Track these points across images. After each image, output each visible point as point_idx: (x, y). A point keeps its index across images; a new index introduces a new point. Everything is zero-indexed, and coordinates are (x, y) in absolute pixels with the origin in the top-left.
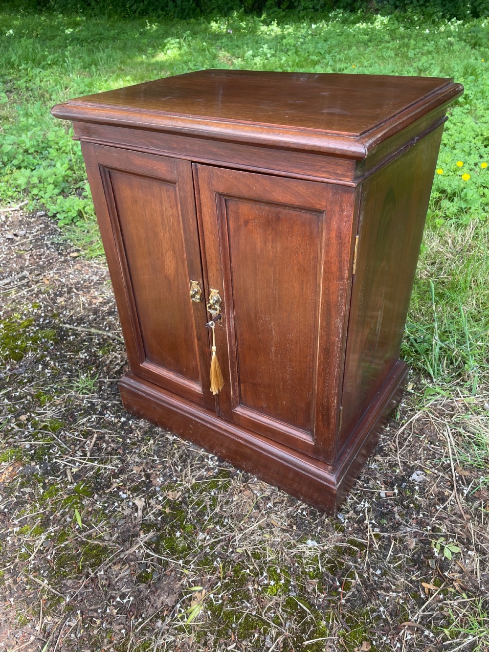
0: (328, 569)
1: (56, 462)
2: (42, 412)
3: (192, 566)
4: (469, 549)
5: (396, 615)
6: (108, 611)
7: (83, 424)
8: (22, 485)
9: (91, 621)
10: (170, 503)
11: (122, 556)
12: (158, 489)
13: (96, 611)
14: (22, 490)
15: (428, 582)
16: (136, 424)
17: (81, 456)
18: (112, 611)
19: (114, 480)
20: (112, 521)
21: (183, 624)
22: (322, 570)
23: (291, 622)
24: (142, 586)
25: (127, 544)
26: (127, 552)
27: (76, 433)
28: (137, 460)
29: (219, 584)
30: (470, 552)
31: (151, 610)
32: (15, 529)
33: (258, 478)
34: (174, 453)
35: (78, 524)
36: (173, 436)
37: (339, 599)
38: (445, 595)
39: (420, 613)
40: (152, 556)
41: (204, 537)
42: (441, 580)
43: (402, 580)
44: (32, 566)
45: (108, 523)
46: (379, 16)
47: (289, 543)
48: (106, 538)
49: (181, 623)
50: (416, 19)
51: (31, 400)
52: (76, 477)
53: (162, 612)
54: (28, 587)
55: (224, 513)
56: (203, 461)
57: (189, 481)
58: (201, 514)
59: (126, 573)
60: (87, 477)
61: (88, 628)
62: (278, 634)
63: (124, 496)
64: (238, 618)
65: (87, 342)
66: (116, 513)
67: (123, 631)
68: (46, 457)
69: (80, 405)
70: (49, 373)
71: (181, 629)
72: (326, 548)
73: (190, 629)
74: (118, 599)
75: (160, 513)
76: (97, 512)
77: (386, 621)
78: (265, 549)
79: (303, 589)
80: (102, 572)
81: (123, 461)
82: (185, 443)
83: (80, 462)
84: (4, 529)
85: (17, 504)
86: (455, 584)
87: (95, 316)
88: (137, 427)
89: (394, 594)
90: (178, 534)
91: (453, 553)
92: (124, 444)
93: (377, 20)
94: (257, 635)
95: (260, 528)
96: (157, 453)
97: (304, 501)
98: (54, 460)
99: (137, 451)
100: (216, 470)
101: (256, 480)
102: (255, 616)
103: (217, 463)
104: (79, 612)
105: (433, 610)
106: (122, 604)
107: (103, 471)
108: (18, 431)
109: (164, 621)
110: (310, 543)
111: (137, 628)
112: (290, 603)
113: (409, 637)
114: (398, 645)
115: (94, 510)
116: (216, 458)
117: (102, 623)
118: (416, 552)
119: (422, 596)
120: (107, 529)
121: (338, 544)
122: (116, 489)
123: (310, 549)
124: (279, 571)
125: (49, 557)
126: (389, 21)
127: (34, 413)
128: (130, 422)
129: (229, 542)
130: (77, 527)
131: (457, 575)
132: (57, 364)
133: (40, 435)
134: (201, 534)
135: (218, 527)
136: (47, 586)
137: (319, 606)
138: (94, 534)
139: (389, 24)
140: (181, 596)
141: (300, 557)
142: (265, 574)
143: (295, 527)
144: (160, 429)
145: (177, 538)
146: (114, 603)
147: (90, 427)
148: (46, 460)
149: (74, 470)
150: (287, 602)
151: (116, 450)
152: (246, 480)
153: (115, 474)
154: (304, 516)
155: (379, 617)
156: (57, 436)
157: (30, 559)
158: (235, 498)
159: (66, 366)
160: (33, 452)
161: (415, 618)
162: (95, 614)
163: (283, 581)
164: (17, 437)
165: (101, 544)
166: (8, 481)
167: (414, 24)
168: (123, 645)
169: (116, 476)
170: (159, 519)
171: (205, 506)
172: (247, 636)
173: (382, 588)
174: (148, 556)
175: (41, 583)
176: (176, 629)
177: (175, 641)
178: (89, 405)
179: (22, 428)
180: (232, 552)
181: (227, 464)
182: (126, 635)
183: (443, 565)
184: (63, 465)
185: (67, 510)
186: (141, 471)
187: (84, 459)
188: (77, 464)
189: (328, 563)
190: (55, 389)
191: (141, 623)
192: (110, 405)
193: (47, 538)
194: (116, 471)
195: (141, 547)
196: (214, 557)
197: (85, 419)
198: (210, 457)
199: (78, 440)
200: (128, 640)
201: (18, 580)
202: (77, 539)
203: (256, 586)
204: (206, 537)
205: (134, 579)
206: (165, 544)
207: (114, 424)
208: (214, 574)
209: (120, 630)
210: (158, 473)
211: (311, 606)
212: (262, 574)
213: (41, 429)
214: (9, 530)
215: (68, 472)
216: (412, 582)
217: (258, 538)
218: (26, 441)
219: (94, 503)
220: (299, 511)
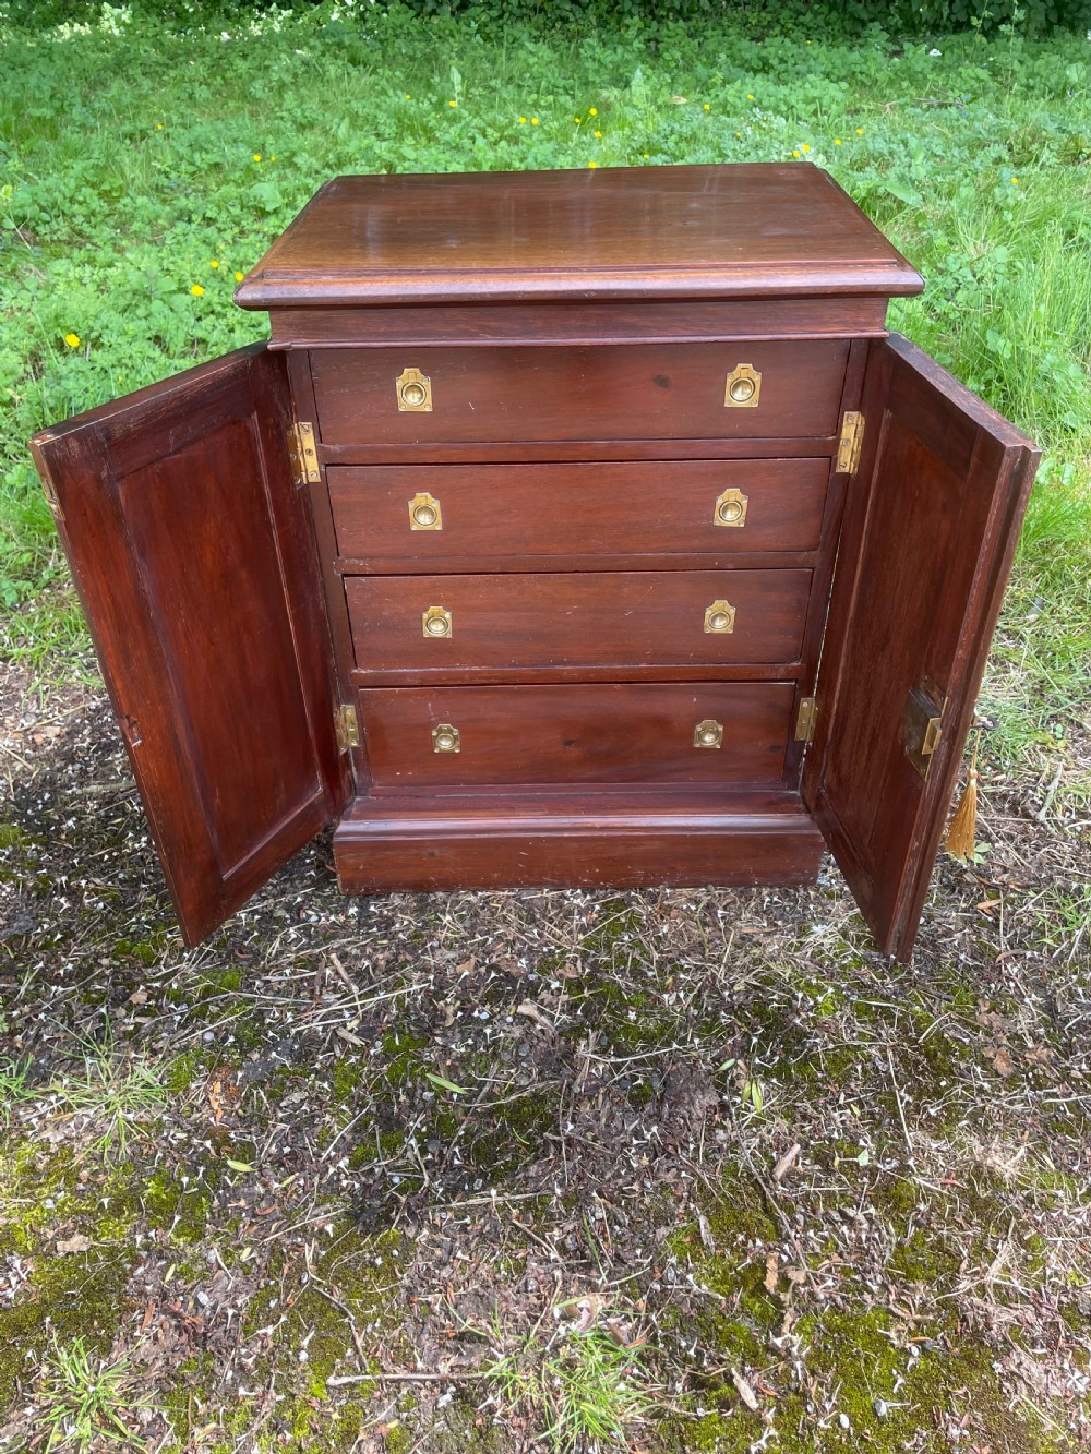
0: (866, 947)
1: (299, 1033)
2: (164, 971)
3: (697, 1041)
4: (993, 843)
5: (982, 955)
6: (635, 1165)
7: (280, 953)
8: (275, 1098)
9: (623, 1192)
10: (575, 986)
11: (576, 1089)
12: (532, 977)
13: (617, 1175)
14: (283, 1104)
15: (980, 899)
16: (386, 905)
17: (339, 999)
18: (639, 1162)
19: (442, 1003)
20: (506, 1057)
21: (753, 1114)
22: (860, 953)
23: (882, 1028)
24: (649, 1107)
25: (567, 1071)
26: (579, 1080)
27: (288, 971)
28: (451, 955)
29: (755, 1040)
30: (997, 845)
31: (696, 1126)
32: (341, 1164)
33: (670, 887)
34: (505, 917)
35: (452, 1093)
36: (475, 894)
37: (910, 973)
38: (1011, 904)
39: (1004, 939)
40: (623, 1063)
41: (674, 996)
42: (995, 892)
43: (954, 914)
44: (441, 1190)
45: (502, 1063)
46: (106, 6)
47: (791, 945)
48: (524, 1082)
49: (750, 1116)
50: (191, 10)
51: (116, 963)
52: (365, 1032)
53: (711, 1120)
54: (468, 1220)
55: (670, 955)
56: (561, 906)
57: (573, 943)
58: (637, 973)
59: (607, 1107)
60: (388, 1022)
61: (627, 1204)
62: (883, 1050)
63: (485, 1016)
64: (817, 1065)
65: (115, 817)
66: (501, 1043)
67: (683, 1174)
68: (271, 1034)
69: (237, 927)
70: (97, 902)
71: (757, 1122)
72: (840, 925)
73: (770, 1115)
74: (635, 1142)
75: (573, 1007)
76: (464, 1060)
77: (976, 967)
78: (769, 968)
79: (862, 986)
80: (571, 1127)
81: (426, 970)
82: (506, 893)
83: (347, 1009)
84: (317, 1178)
85: (297, 1129)
86: (1012, 886)
87: (78, 766)
88: (393, 910)
89: (958, 935)
90: (632, 1016)
91: (983, 854)
92: (402, 945)
93: (106, 16)
94: (859, 1067)
95: (736, 946)
96: (472, 930)
97: (759, 886)
98: (293, 1031)
99: (436, 944)
100: (597, 907)
101: (668, 891)
102: (834, 1049)
103: (588, 897)
104: (594, 1194)
105: (1012, 928)
106: (646, 1145)
107: (407, 1000)
108: (156, 1024)
109: (724, 1128)
110: (818, 929)
111: (695, 1160)
112: (861, 1011)
113: (1015, 970)
114: (1012, 984)
115: (457, 1059)
116: (579, 891)
117: (642, 1185)
118: (943, 876)
119: (990, 919)
120: (512, 1071)
121: (851, 913)
122: (460, 1014)
123: (825, 936)
124: (814, 981)
125: (456, 1162)
126: (133, 16)
127: (152, 981)
128: (372, 908)
129: (712, 985)
130: (455, 1097)
131: (1005, 876)
132: (98, 881)
133: (213, 1009)
134: (666, 996)
135: (682, 976)
136: (500, 1198)
137: (895, 993)
138: (496, 1090)
139: (135, 22)
140: (717, 1086)
141: (822, 952)
142: (800, 995)
143: (780, 923)
144: (440, 894)
145: (636, 1022)
146: (633, 1150)
147: (301, 949)
148: (273, 1038)
149: (353, 1024)
150: (858, 1011)
151: (397, 960)
152: (653, 900)
153: (435, 992)
154: (776, 903)
155: (968, 968)
156: (252, 992)
157: (426, 1184)
158: (665, 929)
159: (121, 876)
160: (232, 1039)
161: (1003, 947)
162: (620, 1181)
163: (831, 990)
164: (164, 1035)
165: (524, 1095)
166: (237, 1106)
167: (187, 20)
168: (700, 1190)
169: (439, 994)
170: (579, 1013)
171: (633, 959)
172: (847, 1077)
173: (940, 937)
174: (618, 1067)
175: (486, 1200)
176: (748, 1127)
177: (762, 1141)
178: (257, 917)
179: (157, 1015)
180: (730, 996)
181: (602, 892)
182: (692, 1175)
183: (981, 872)
184: (320, 1028)
185: (410, 1085)
186: (476, 967)
187: (353, 1000)
188: (347, 1014)
189: (859, 940)
190: (146, 923)
191: (697, 1150)
192: (299, 899)
193: (419, 1141)
194: (432, 988)
195: (593, 1062)
196: (715, 1016)
197: (277, 944)
198: (568, 893)
199: (302, 980)
200: (701, 1181)
201: (438, 1222)
202: (475, 1113)
203: (803, 1015)
204: (678, 996)
205: (628, 1105)
206: (626, 1038)
207: (344, 926)
208: (734, 1034)
209: (678, 1176)
210: (508, 956)
211: (887, 998)
212: (796, 999)
213: (203, 998)
214: (332, 1170)
215: (342, 1033)
216: (965, 911)
217: (746, 960)
218: (193, 1032)
219: (446, 1050)
220: (767, 899)
